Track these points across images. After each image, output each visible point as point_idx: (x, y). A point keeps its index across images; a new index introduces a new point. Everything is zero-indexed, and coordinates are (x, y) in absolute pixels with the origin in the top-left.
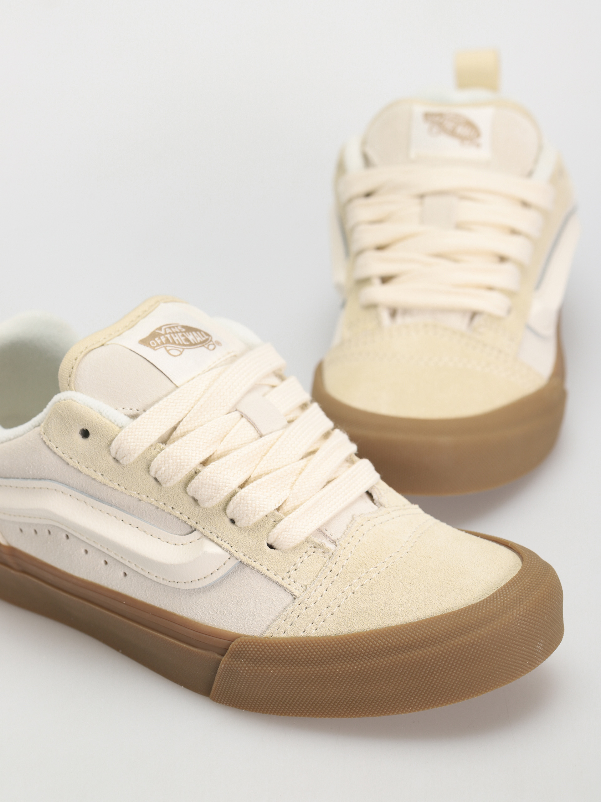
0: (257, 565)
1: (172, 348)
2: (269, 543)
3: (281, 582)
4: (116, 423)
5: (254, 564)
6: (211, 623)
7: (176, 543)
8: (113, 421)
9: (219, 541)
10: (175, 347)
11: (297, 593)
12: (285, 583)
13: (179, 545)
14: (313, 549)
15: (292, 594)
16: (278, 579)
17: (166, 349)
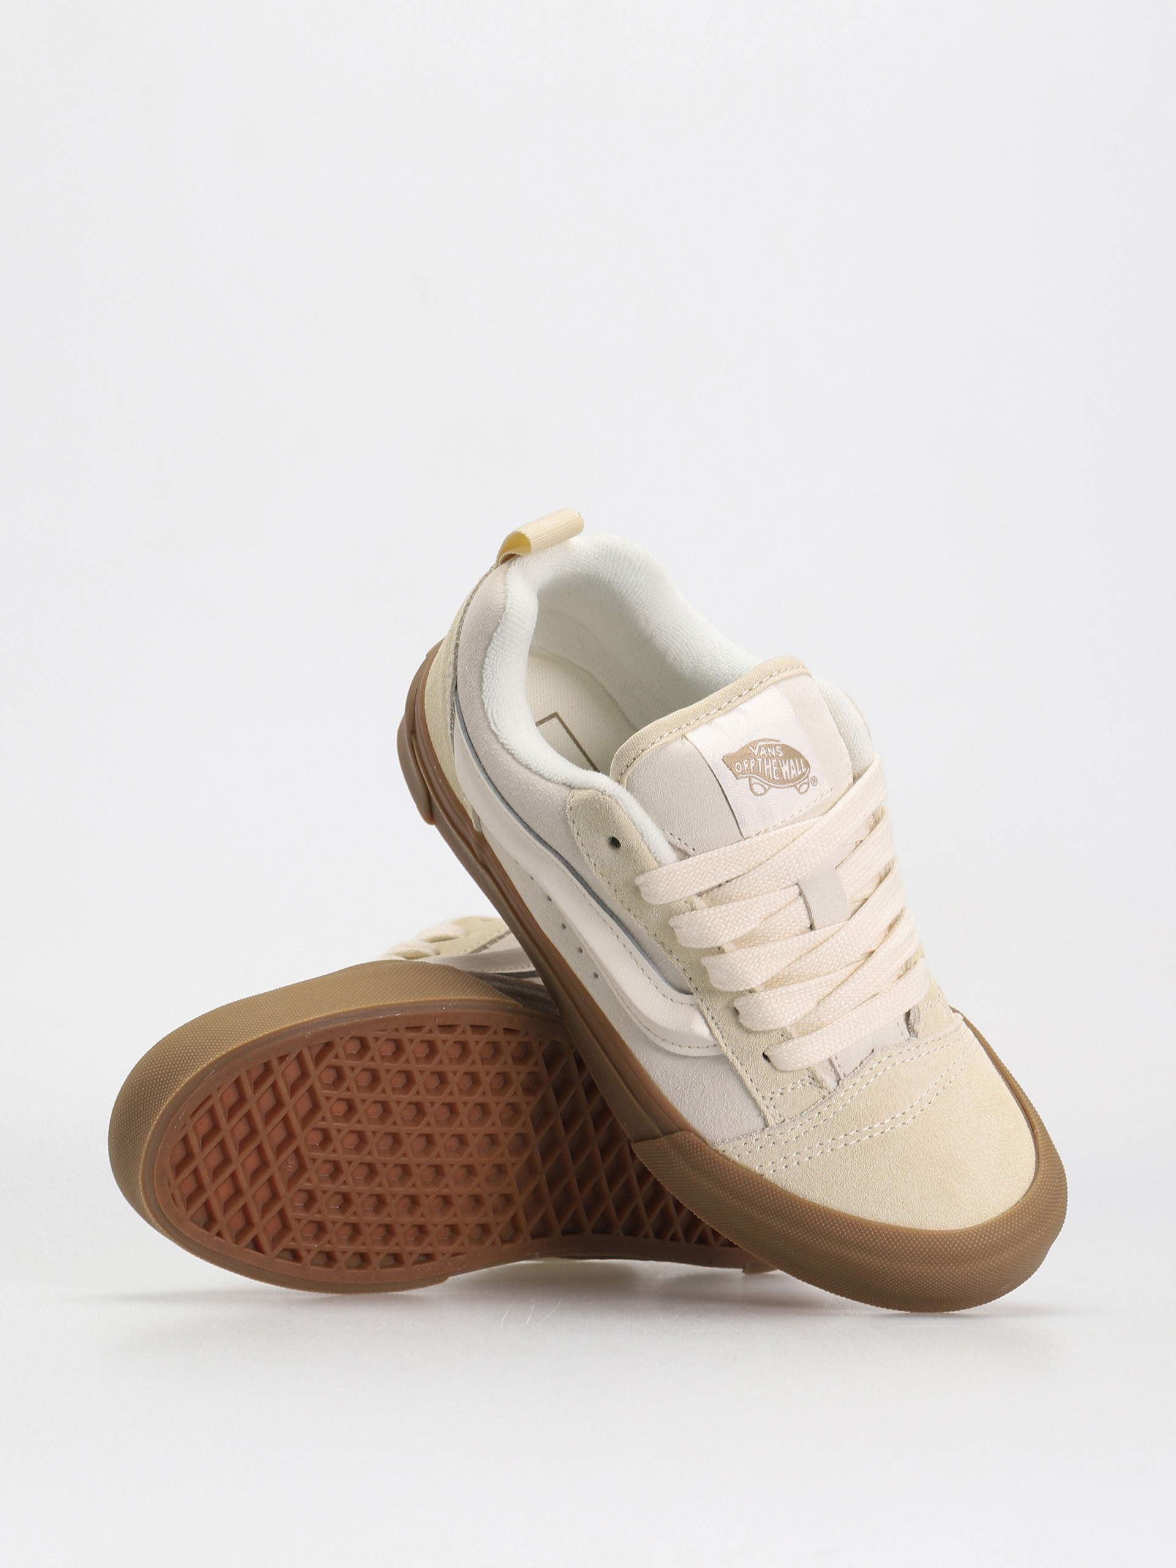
0: (741, 1070)
1: (758, 782)
2: (766, 1054)
3: (759, 1099)
4: (654, 855)
5: (739, 1067)
6: (666, 1093)
7: (666, 995)
8: (653, 851)
9: (712, 1025)
10: (761, 781)
11: (771, 1122)
12: (763, 1104)
13: (667, 998)
14: (811, 1081)
15: (765, 1119)
16: (758, 1097)
17: (750, 780)
